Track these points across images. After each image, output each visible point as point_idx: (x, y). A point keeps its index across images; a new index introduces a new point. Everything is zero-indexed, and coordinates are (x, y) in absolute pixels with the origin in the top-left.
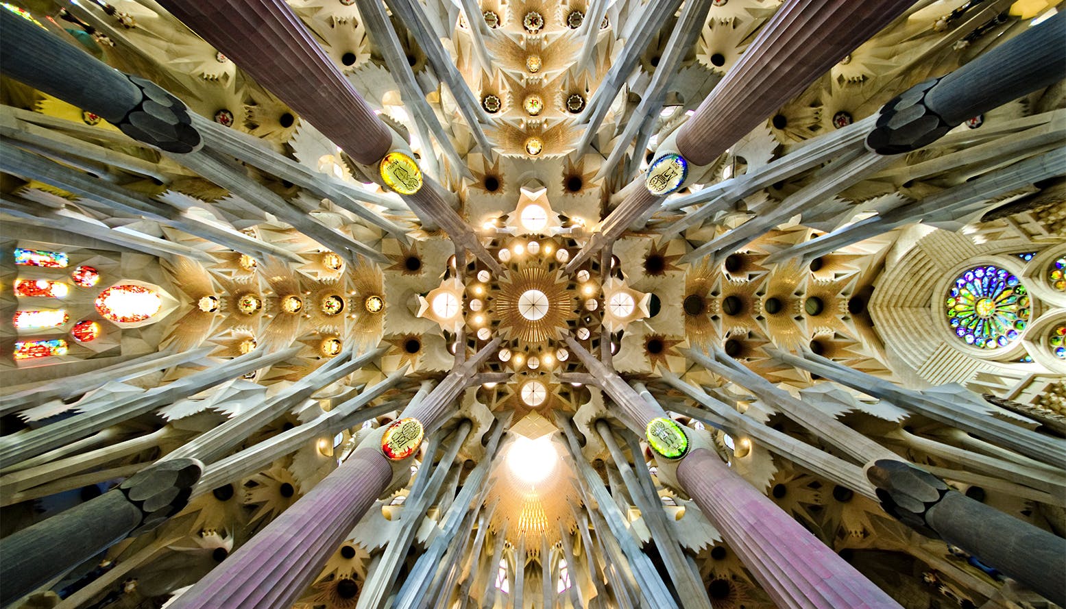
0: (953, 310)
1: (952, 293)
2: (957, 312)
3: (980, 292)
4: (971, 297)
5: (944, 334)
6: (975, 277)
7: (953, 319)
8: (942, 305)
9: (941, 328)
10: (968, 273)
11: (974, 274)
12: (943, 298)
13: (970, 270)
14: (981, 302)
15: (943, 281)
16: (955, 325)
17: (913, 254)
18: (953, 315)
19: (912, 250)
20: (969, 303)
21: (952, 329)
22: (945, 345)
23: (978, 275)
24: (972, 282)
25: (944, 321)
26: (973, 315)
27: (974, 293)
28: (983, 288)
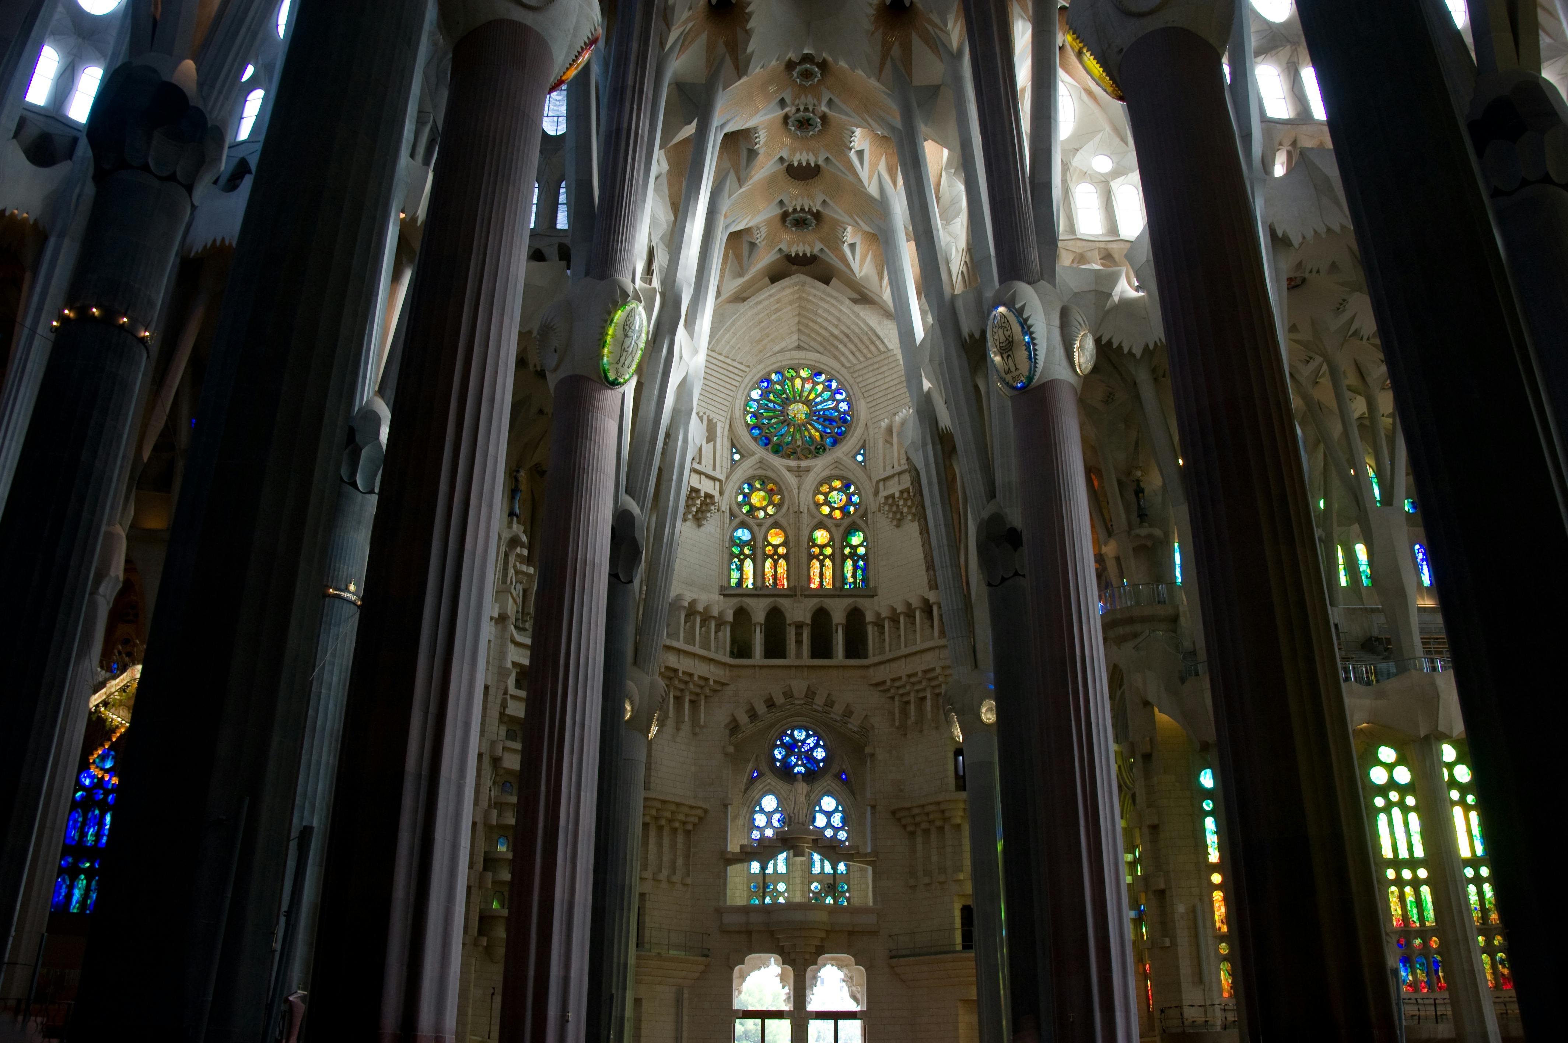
0: (794, 374)
1: (819, 374)
2: (792, 380)
3: (819, 407)
4: (812, 396)
5: (760, 367)
6: (839, 402)
7: (783, 375)
8: (801, 362)
9: (769, 363)
10: (844, 394)
11: (843, 401)
12: (813, 363)
13: (848, 395)
14: (806, 408)
15: (837, 366)
16: (774, 377)
17: (878, 343)
18: (788, 375)
19: (883, 342)
20: (805, 394)
21: (769, 374)
22: (747, 370)
23: (841, 405)
24: (832, 398)
25: (779, 364)
26: (787, 398)
27: (818, 400)
28: (824, 410)
